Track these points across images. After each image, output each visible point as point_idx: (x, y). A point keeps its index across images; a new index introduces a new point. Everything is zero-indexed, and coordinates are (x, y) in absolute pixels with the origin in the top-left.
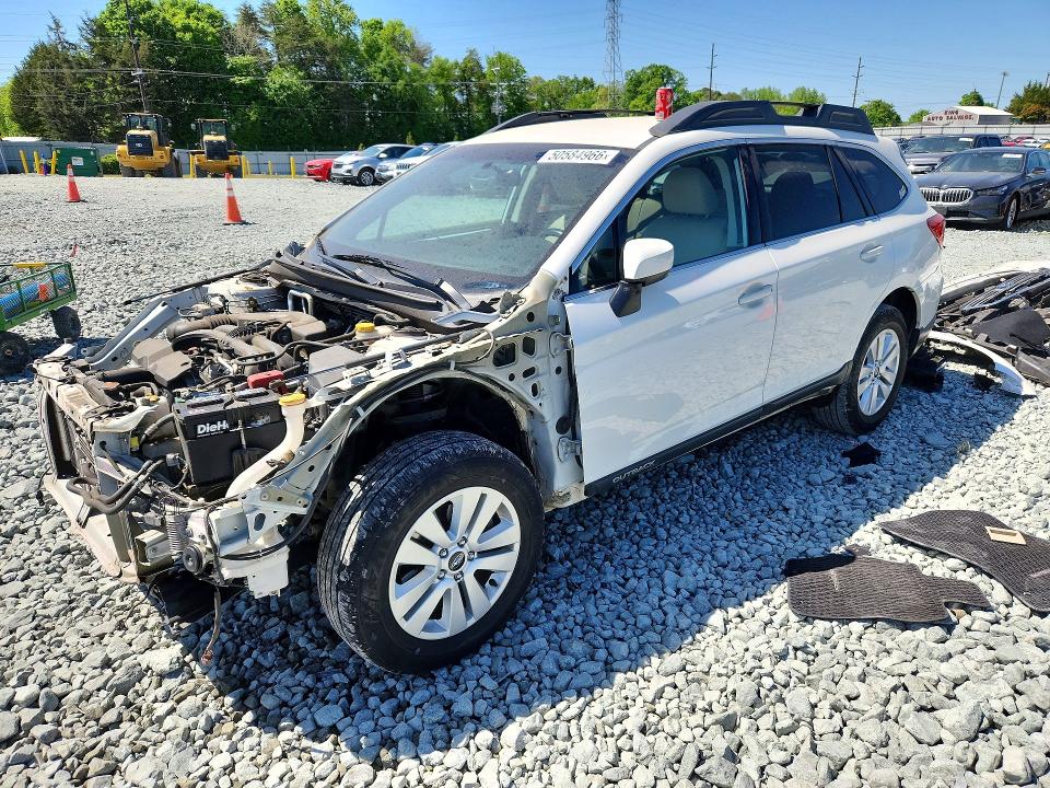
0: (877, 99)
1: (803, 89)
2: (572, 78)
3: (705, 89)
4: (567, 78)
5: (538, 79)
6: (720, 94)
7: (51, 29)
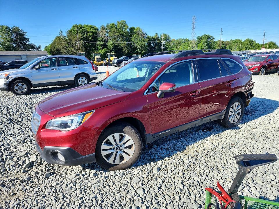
0: (271, 41)
1: (249, 39)
2: (182, 39)
3: (219, 40)
4: (181, 39)
5: (174, 39)
6: (223, 41)
7: (60, 33)
